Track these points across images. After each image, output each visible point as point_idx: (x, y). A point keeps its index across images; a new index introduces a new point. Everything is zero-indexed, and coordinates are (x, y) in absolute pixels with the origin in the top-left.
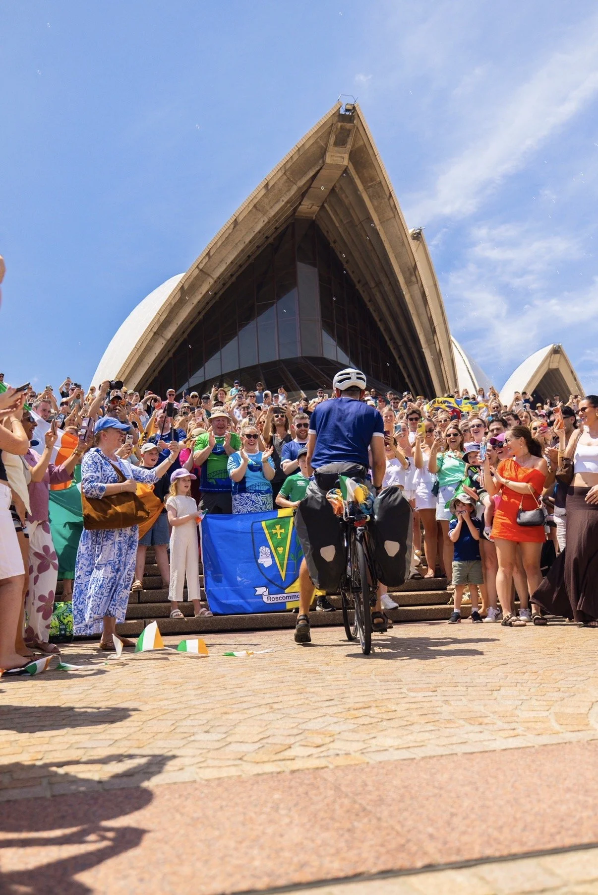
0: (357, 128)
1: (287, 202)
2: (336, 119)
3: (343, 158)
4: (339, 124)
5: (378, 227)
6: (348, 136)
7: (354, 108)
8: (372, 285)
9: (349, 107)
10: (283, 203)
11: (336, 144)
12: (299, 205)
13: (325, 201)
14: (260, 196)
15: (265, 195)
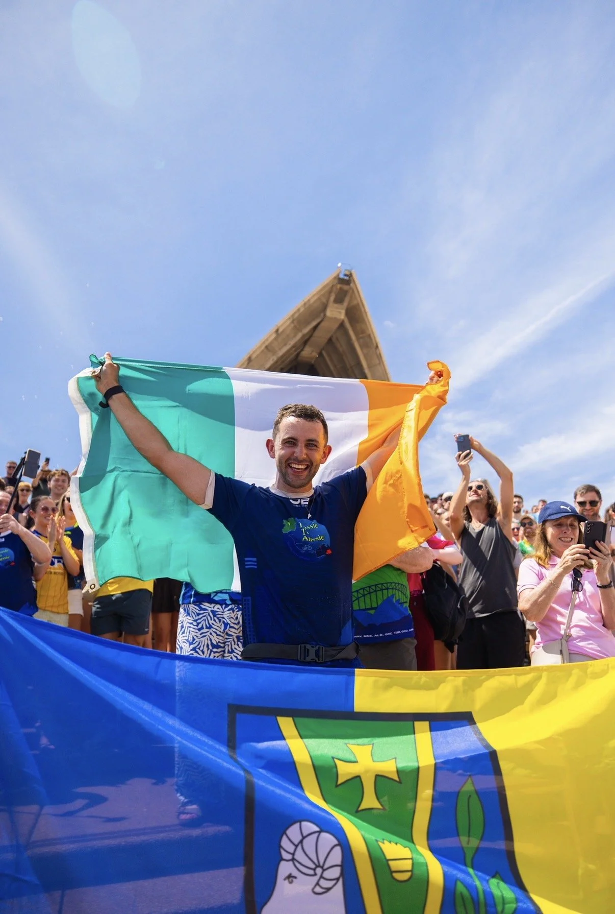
0: (353, 290)
1: (293, 347)
3: (340, 313)
4: (339, 286)
6: (346, 296)
7: (351, 274)
9: (347, 273)
10: (290, 346)
11: (336, 301)
12: (302, 350)
13: (323, 349)
14: (271, 339)
15: (275, 338)
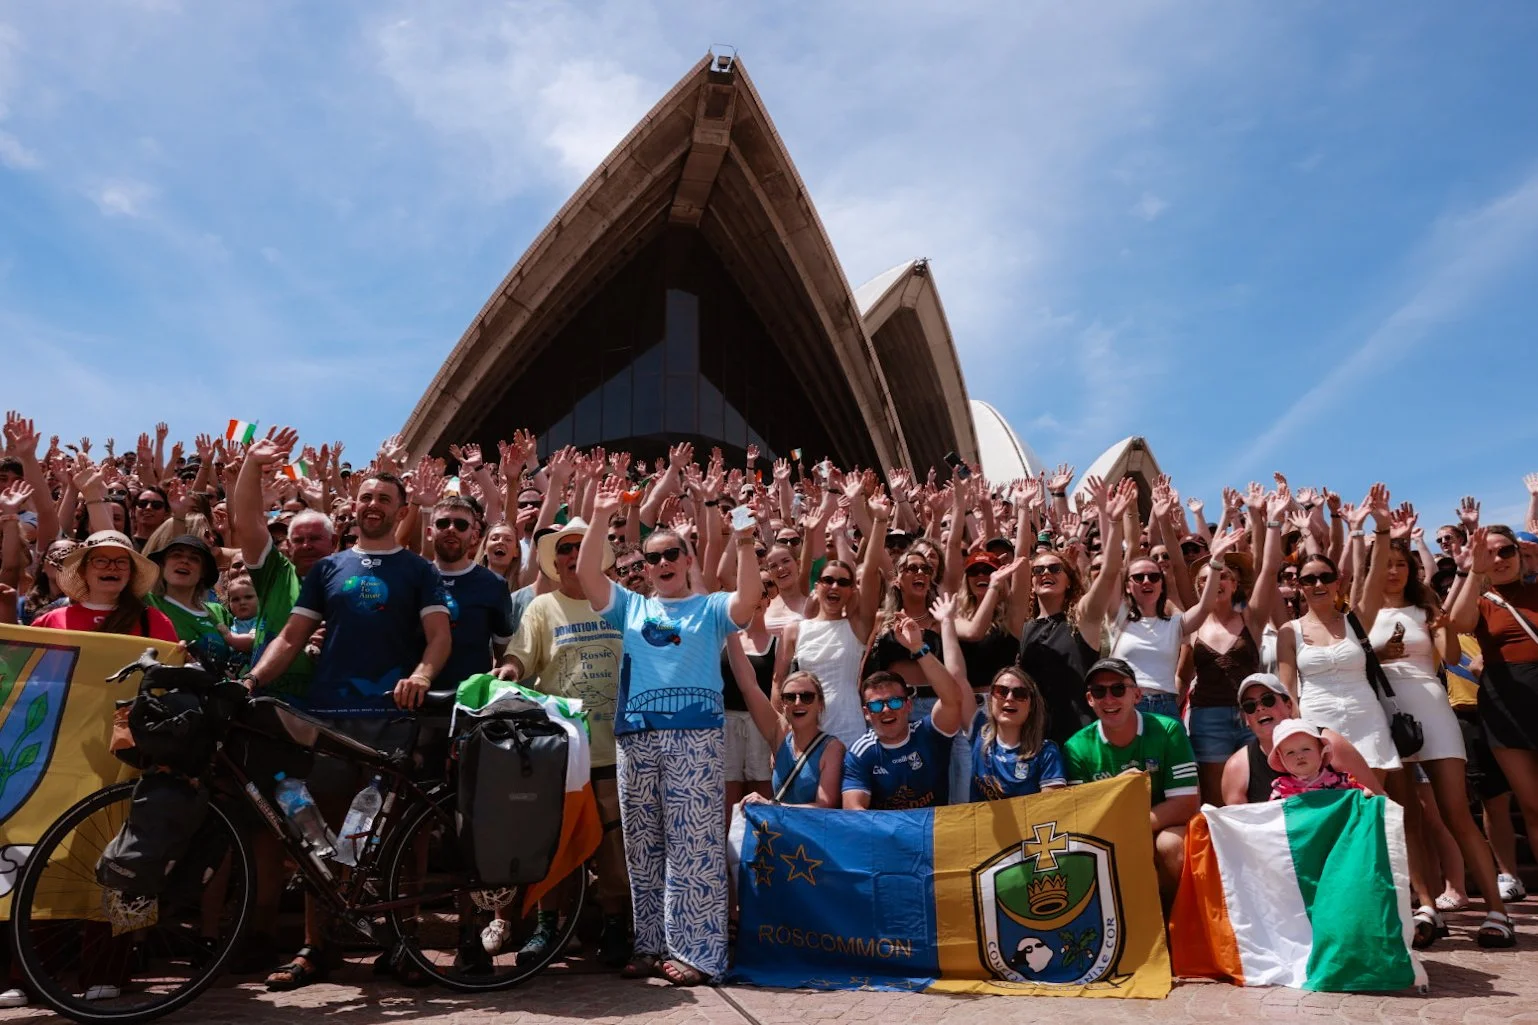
0: (739, 92)
1: (643, 200)
2: (706, 78)
3: (721, 135)
4: (711, 86)
5: (785, 241)
6: (726, 103)
7: (733, 62)
8: (789, 329)
9: (724, 61)
10: (632, 201)
12: (670, 203)
13: (708, 202)
14: (594, 189)
15: (601, 187)
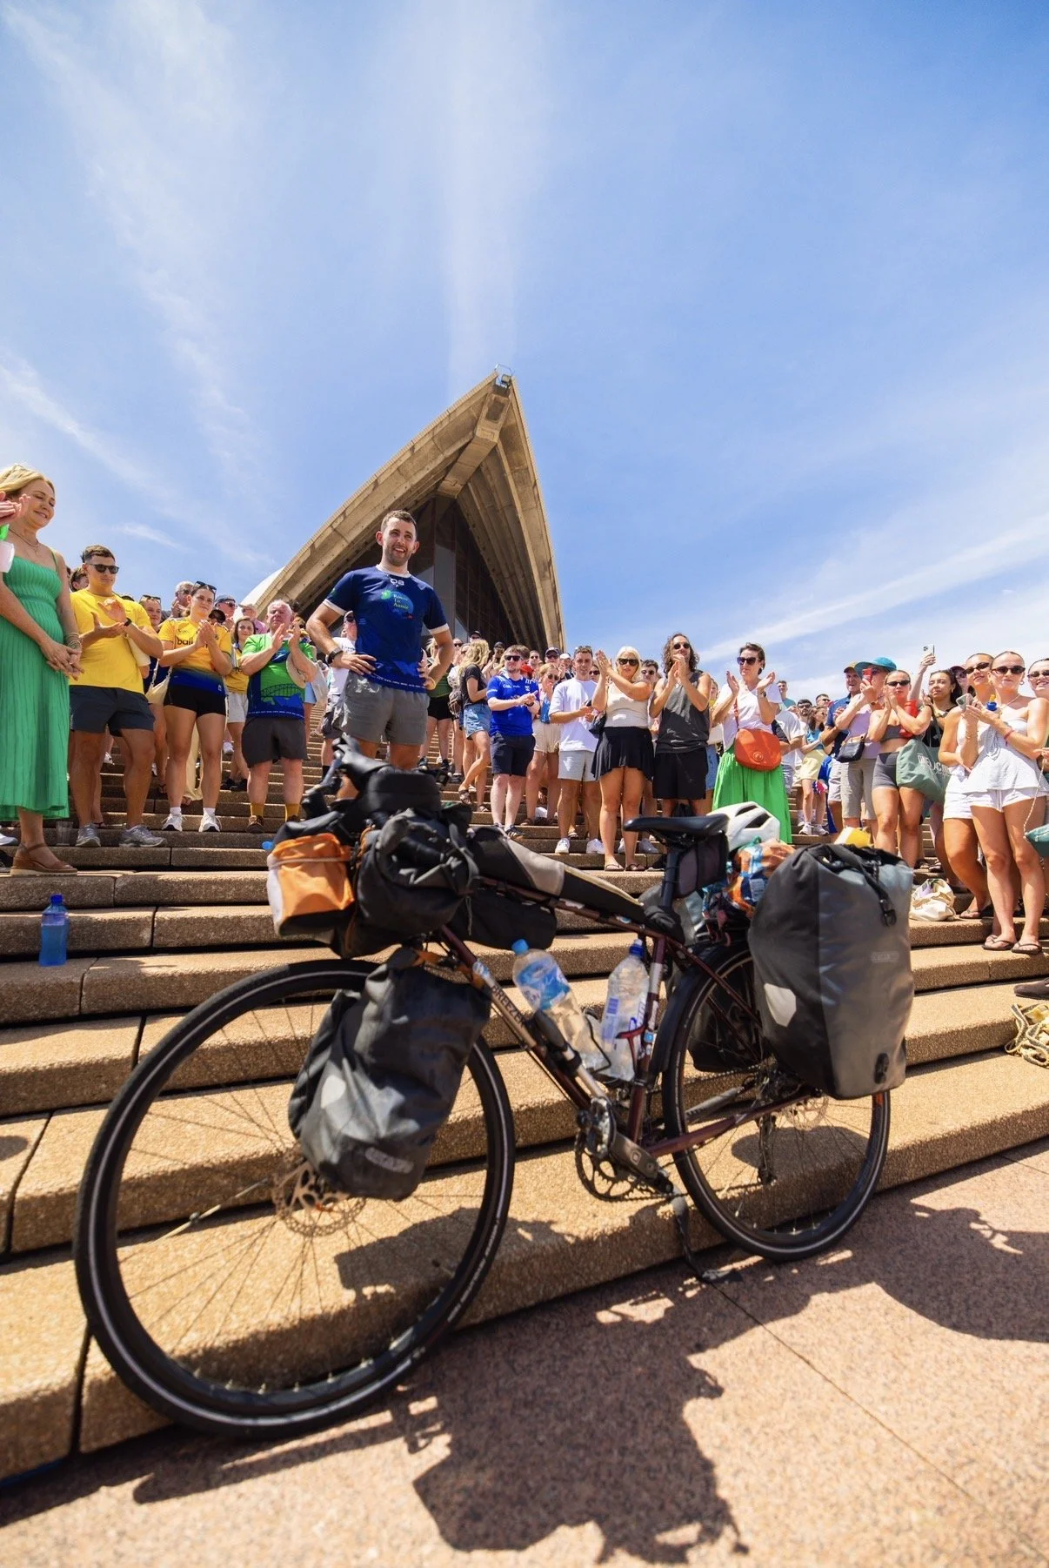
0: (511, 404)
1: (432, 473)
2: (491, 389)
3: (493, 434)
4: (494, 396)
5: (520, 515)
6: (501, 411)
7: (510, 381)
8: (506, 575)
9: (506, 379)
10: (427, 472)
11: (488, 417)
12: (443, 479)
13: (469, 480)
14: (404, 459)
15: (409, 459)
